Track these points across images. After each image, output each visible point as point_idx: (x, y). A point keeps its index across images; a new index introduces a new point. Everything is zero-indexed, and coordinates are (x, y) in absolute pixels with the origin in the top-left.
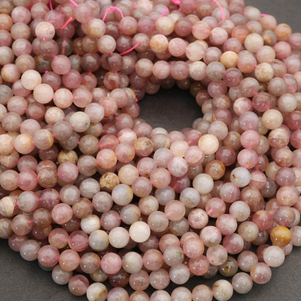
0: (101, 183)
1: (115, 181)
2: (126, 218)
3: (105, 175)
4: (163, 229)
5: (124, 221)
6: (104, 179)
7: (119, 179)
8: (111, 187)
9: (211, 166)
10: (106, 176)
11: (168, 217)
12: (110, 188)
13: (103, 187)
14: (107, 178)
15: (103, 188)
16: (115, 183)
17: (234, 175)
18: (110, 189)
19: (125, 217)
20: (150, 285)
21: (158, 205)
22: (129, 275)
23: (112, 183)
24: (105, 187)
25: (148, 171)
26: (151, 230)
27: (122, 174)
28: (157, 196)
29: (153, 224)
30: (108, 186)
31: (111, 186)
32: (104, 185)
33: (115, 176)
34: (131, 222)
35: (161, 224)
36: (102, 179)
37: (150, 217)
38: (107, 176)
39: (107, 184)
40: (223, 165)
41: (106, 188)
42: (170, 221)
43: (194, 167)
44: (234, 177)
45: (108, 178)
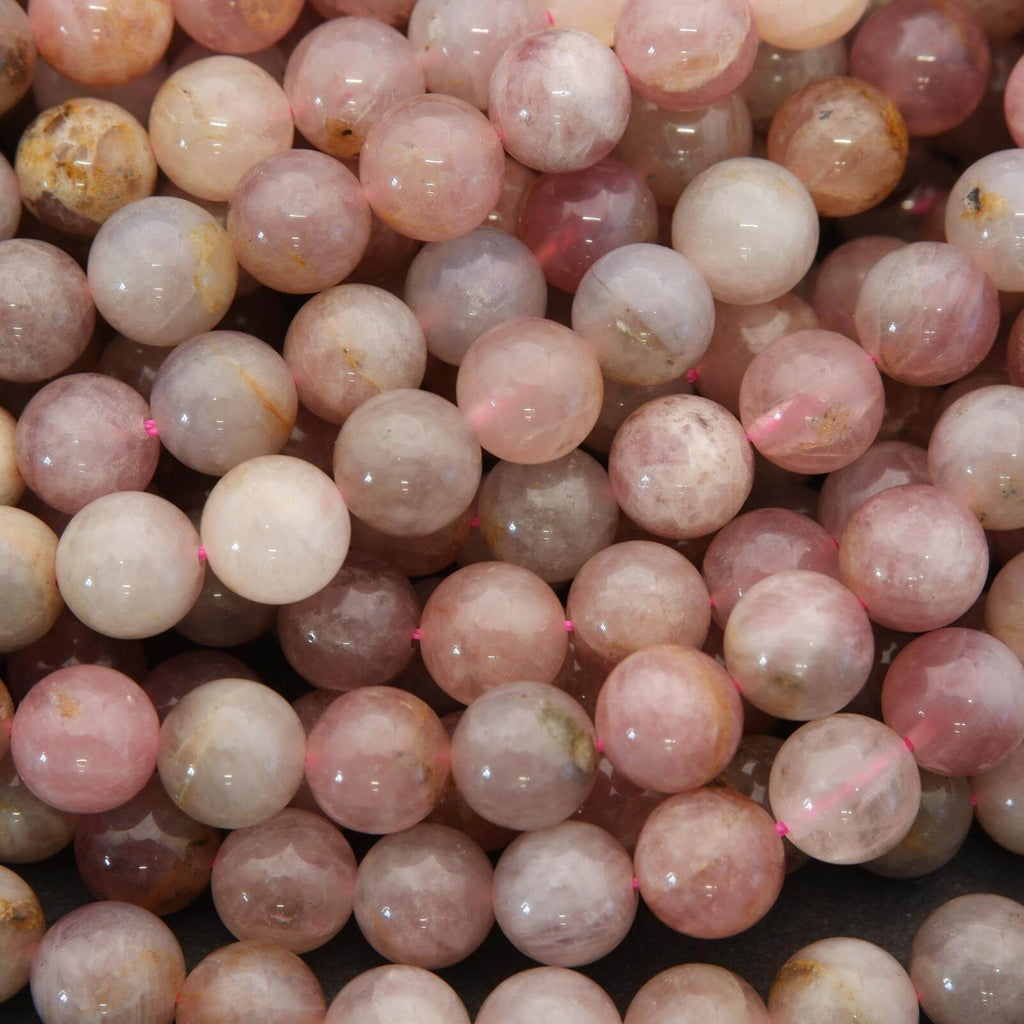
0: (24, 162)
1: (117, 157)
2: (192, 427)
3: (54, 113)
4: (436, 516)
5: (174, 448)
6: (43, 140)
7: (150, 147)
8: (91, 200)
9: (809, 116)
10: (57, 122)
11: (474, 437)
12: (85, 204)
13: (35, 193)
14: (63, 137)
15: (33, 204)
16: (120, 177)
17: (976, 192)
18: (78, 212)
19: (185, 418)
20: (352, 927)
21: (422, 357)
22: (212, 839)
23: (97, 169)
24: (46, 195)
25: (355, 109)
26: (353, 517)
27: (174, 119)
28: (419, 297)
29: (368, 479)
30: (68, 192)
31: (90, 193)
32: (38, 184)
33: (121, 128)
34: (221, 457)
35: (426, 480)
36: (31, 138)
37: (350, 428)
38: (69, 124)
39: (63, 172)
40: (895, 117)
41: (57, 202)
42: (489, 462)
43: (690, 118)
44: (978, 209)
45: (74, 132)
